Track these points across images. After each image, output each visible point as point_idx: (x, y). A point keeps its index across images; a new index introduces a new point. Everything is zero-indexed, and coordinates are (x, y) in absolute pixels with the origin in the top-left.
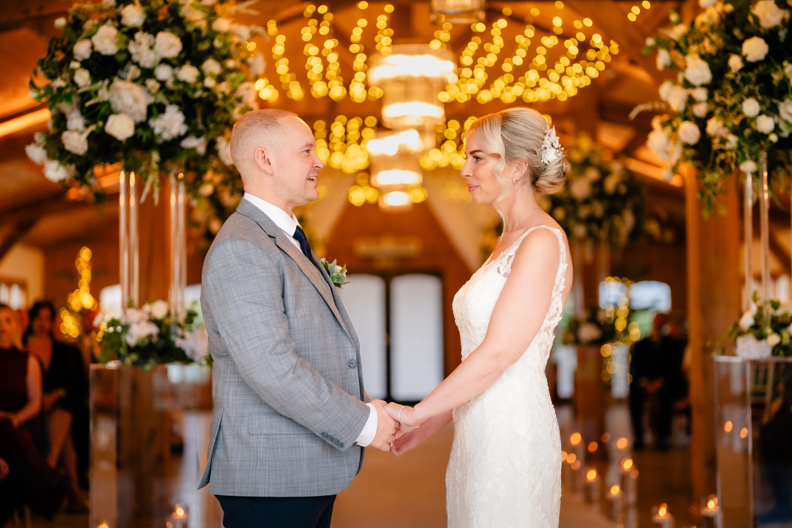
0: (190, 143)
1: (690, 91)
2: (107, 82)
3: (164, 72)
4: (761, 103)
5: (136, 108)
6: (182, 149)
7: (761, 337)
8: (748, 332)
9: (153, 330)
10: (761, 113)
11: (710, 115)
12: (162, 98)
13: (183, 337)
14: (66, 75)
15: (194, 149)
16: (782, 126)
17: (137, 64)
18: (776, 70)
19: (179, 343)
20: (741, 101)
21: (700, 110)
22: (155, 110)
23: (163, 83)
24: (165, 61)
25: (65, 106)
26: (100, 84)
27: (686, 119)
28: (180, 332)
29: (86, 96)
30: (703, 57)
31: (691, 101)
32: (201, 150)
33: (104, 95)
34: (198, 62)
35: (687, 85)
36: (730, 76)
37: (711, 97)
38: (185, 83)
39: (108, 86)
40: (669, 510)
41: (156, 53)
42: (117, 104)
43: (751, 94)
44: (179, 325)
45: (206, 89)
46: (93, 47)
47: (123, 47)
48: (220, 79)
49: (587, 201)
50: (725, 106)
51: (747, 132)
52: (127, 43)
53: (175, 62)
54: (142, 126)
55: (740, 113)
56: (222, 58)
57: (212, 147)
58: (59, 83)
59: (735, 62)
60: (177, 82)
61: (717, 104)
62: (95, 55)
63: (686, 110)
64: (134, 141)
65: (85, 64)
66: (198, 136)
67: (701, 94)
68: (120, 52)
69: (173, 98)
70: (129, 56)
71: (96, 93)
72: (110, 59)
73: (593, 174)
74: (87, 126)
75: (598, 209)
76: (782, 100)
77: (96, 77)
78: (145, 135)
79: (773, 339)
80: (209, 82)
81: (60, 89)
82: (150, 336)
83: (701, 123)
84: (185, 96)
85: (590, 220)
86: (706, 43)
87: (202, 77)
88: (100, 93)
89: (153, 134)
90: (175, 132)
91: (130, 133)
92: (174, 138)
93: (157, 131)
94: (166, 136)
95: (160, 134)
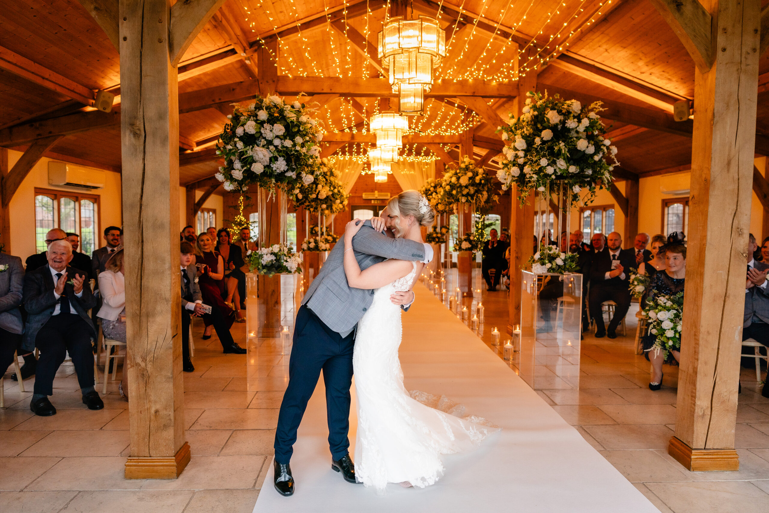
0: (289, 174)
1: (516, 152)
2: (251, 147)
3: (277, 142)
4: (548, 160)
5: (264, 159)
6: (286, 177)
7: (543, 264)
8: (537, 262)
9: (273, 258)
10: (548, 165)
11: (525, 164)
12: (276, 154)
13: (286, 261)
14: (232, 143)
15: (291, 177)
16: (557, 170)
17: (265, 138)
18: (556, 145)
19: (285, 264)
20: (540, 160)
21: (521, 161)
22: (273, 159)
23: (276, 147)
24: (277, 137)
25: (233, 158)
26: (248, 148)
27: (514, 165)
28: (285, 258)
29: (242, 154)
30: (523, 137)
31: (516, 156)
32: (294, 177)
33: (250, 153)
34: (292, 139)
35: (515, 149)
36: (535, 146)
37: (526, 156)
38: (287, 147)
39: (252, 148)
40: (499, 330)
41: (273, 133)
42: (256, 158)
43: (544, 156)
44: (285, 255)
45: (297, 151)
46: (244, 130)
47: (258, 130)
48: (303, 145)
49: (466, 187)
50: (532, 161)
51: (542, 174)
52: (260, 129)
53: (282, 137)
54: (268, 167)
55: (538, 165)
56: (303, 136)
57: (299, 176)
58: (229, 147)
59: (538, 141)
60: (283, 147)
61: (529, 160)
62: (246, 134)
63: (514, 160)
64: (264, 174)
65: (241, 138)
66: (293, 171)
67: (521, 154)
68: (257, 132)
69: (281, 154)
70: (261, 134)
71: (246, 151)
72: (253, 135)
73: (470, 174)
74: (242, 167)
75: (472, 190)
76: (558, 159)
77: (246, 144)
78: (269, 171)
79: (549, 265)
80: (298, 148)
81: (230, 150)
82: (272, 261)
83: (521, 167)
84: (287, 154)
85: (468, 194)
86: (525, 130)
87: (295, 145)
88: (248, 152)
89: (272, 170)
90: (282, 169)
91: (262, 171)
92: (282, 172)
93: (274, 169)
94: (278, 171)
95: (276, 170)
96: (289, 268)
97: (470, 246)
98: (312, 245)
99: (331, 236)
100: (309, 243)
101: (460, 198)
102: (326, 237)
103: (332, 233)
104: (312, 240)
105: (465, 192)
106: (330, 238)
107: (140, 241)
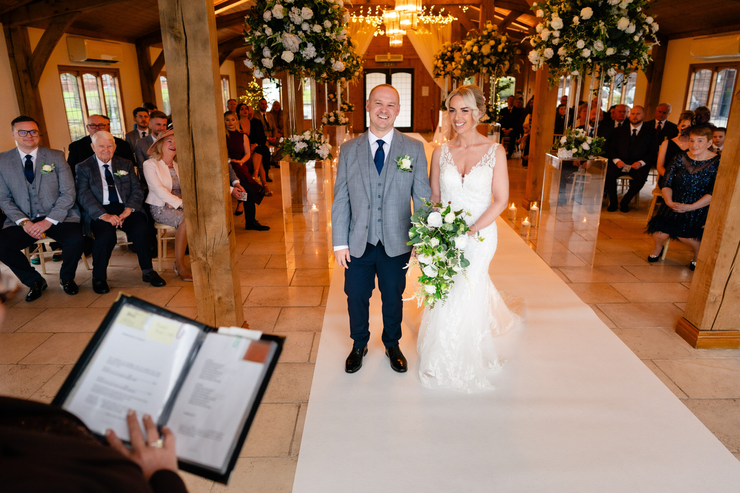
0: (319, 60)
1: (552, 32)
2: (280, 32)
3: (305, 27)
4: (585, 41)
5: (294, 46)
6: (315, 63)
7: (569, 149)
8: (563, 146)
9: (305, 145)
10: (585, 47)
11: (560, 45)
12: (305, 40)
13: (318, 149)
14: (260, 28)
15: (320, 63)
16: (594, 53)
17: (293, 23)
18: (595, 25)
19: (317, 151)
20: (577, 41)
21: (556, 42)
22: (302, 46)
23: (305, 32)
24: (305, 21)
25: (262, 45)
26: (277, 34)
27: (548, 46)
28: (316, 145)
29: (271, 41)
30: (560, 16)
31: (551, 37)
32: (323, 63)
33: (279, 40)
34: (321, 23)
35: (551, 28)
36: (572, 26)
37: (561, 37)
38: (316, 33)
39: (281, 35)
41: (302, 17)
42: (286, 45)
43: (581, 37)
44: (316, 142)
45: (327, 37)
46: (272, 15)
47: (286, 15)
48: (332, 30)
49: (488, 56)
50: (568, 42)
51: (578, 57)
52: (288, 13)
53: (310, 22)
54: (297, 54)
55: (575, 47)
56: (331, 20)
57: (328, 63)
58: (258, 34)
59: (576, 19)
60: (312, 32)
61: (565, 41)
62: (273, 19)
63: (548, 40)
64: (294, 61)
65: (269, 24)
66: (322, 57)
67: (557, 34)
68: (285, 17)
69: (309, 39)
70: (289, 18)
71: (275, 38)
72: (281, 20)
73: (492, 43)
74: (272, 55)
75: (493, 60)
76: (596, 40)
77: (274, 31)
78: (298, 58)
79: (575, 150)
80: (328, 34)
81: (259, 37)
82: (304, 148)
83: (556, 48)
84: (316, 39)
85: (489, 65)
86: (562, 6)
87: (324, 30)
88: (277, 39)
89: (302, 57)
90: (312, 56)
91: (292, 59)
92: (311, 58)
93: (304, 56)
94: (308, 58)
95: (305, 57)
96: (321, 155)
97: (488, 118)
98: (332, 119)
99: (346, 104)
100: (329, 117)
101: (481, 68)
102: (342, 105)
103: (348, 102)
104: (332, 114)
105: (486, 63)
106: (345, 107)
107: (191, 146)
